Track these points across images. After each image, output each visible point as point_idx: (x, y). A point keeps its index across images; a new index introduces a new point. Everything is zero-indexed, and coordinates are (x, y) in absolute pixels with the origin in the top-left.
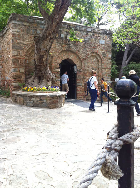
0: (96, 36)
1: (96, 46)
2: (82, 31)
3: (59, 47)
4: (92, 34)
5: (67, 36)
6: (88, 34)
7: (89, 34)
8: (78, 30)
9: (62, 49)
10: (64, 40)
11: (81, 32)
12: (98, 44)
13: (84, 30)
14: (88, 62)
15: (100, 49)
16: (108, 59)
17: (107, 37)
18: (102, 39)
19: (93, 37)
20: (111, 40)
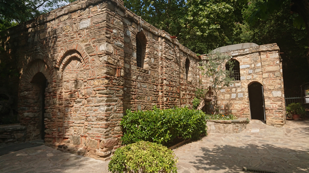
0: (73, 17)
1: (75, 36)
2: (52, 20)
4: (67, 17)
6: (62, 20)
7: (62, 19)
11: (51, 22)
12: (77, 32)
13: (54, 17)
14: (67, 72)
15: (81, 39)
16: (100, 56)
17: (97, 8)
18: (85, 17)
19: (68, 22)
20: (104, 12)
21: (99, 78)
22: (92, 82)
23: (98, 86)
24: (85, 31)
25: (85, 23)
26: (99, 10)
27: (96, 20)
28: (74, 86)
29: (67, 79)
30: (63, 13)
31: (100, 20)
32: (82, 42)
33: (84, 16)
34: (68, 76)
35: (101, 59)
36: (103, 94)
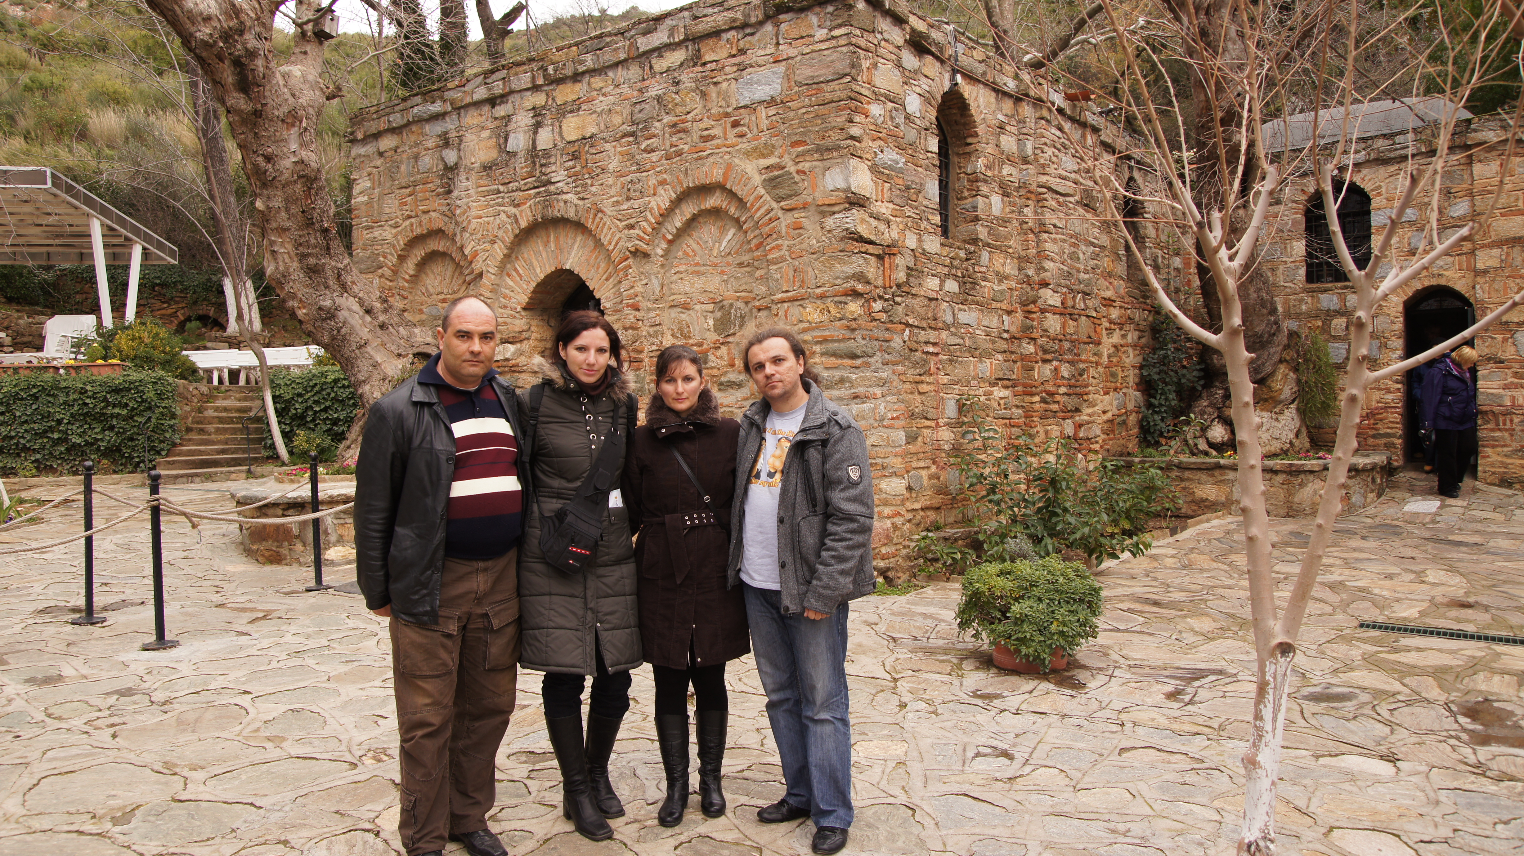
0: (708, 58)
1: (717, 131)
2: (616, 65)
3: (503, 216)
4: (677, 57)
5: (536, 133)
6: (657, 68)
7: (660, 65)
8: (593, 72)
9: (517, 221)
10: (521, 165)
11: (611, 74)
12: (727, 115)
13: (623, 56)
14: (682, 268)
15: (744, 146)
16: (825, 210)
17: (811, 26)
18: (760, 60)
19: (686, 78)
20: (842, 42)
21: (822, 297)
22: (795, 311)
23: (819, 326)
24: (762, 112)
25: (759, 82)
26: (822, 34)
27: (809, 72)
28: (711, 322)
29: (682, 299)
30: (666, 40)
31: (826, 73)
32: (747, 154)
33: (755, 55)
34: (684, 287)
35: (830, 222)
36: (842, 357)
